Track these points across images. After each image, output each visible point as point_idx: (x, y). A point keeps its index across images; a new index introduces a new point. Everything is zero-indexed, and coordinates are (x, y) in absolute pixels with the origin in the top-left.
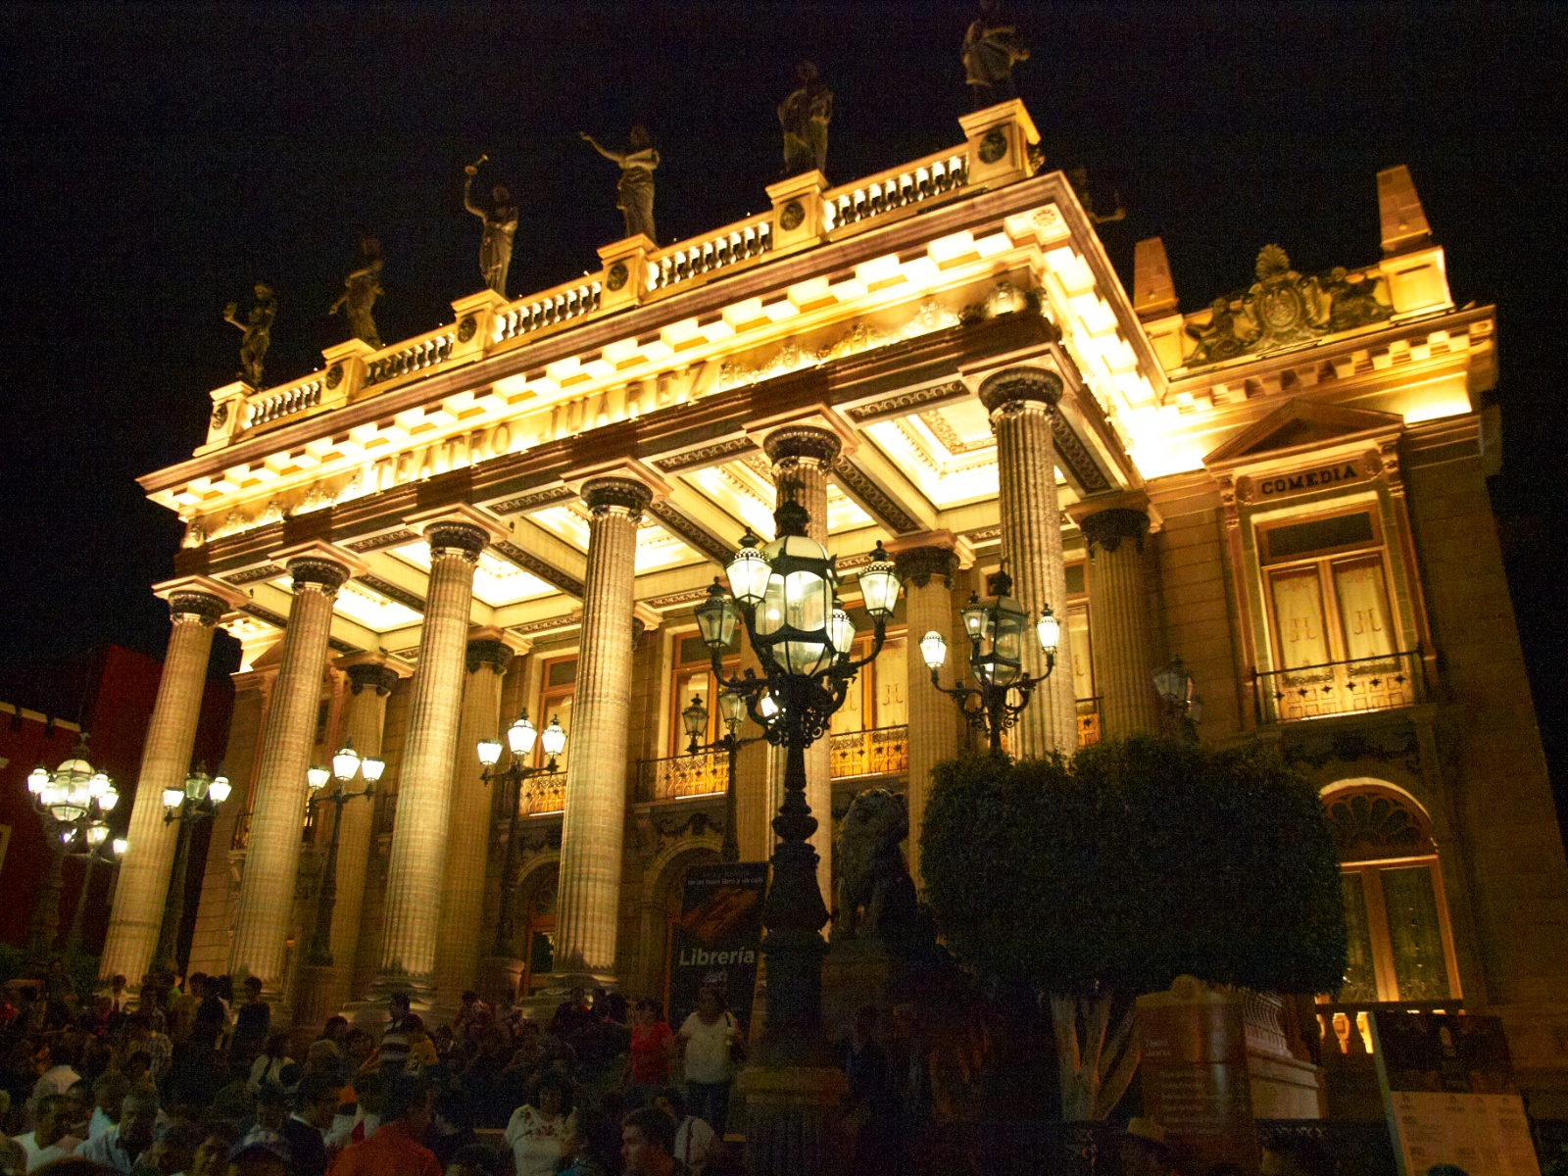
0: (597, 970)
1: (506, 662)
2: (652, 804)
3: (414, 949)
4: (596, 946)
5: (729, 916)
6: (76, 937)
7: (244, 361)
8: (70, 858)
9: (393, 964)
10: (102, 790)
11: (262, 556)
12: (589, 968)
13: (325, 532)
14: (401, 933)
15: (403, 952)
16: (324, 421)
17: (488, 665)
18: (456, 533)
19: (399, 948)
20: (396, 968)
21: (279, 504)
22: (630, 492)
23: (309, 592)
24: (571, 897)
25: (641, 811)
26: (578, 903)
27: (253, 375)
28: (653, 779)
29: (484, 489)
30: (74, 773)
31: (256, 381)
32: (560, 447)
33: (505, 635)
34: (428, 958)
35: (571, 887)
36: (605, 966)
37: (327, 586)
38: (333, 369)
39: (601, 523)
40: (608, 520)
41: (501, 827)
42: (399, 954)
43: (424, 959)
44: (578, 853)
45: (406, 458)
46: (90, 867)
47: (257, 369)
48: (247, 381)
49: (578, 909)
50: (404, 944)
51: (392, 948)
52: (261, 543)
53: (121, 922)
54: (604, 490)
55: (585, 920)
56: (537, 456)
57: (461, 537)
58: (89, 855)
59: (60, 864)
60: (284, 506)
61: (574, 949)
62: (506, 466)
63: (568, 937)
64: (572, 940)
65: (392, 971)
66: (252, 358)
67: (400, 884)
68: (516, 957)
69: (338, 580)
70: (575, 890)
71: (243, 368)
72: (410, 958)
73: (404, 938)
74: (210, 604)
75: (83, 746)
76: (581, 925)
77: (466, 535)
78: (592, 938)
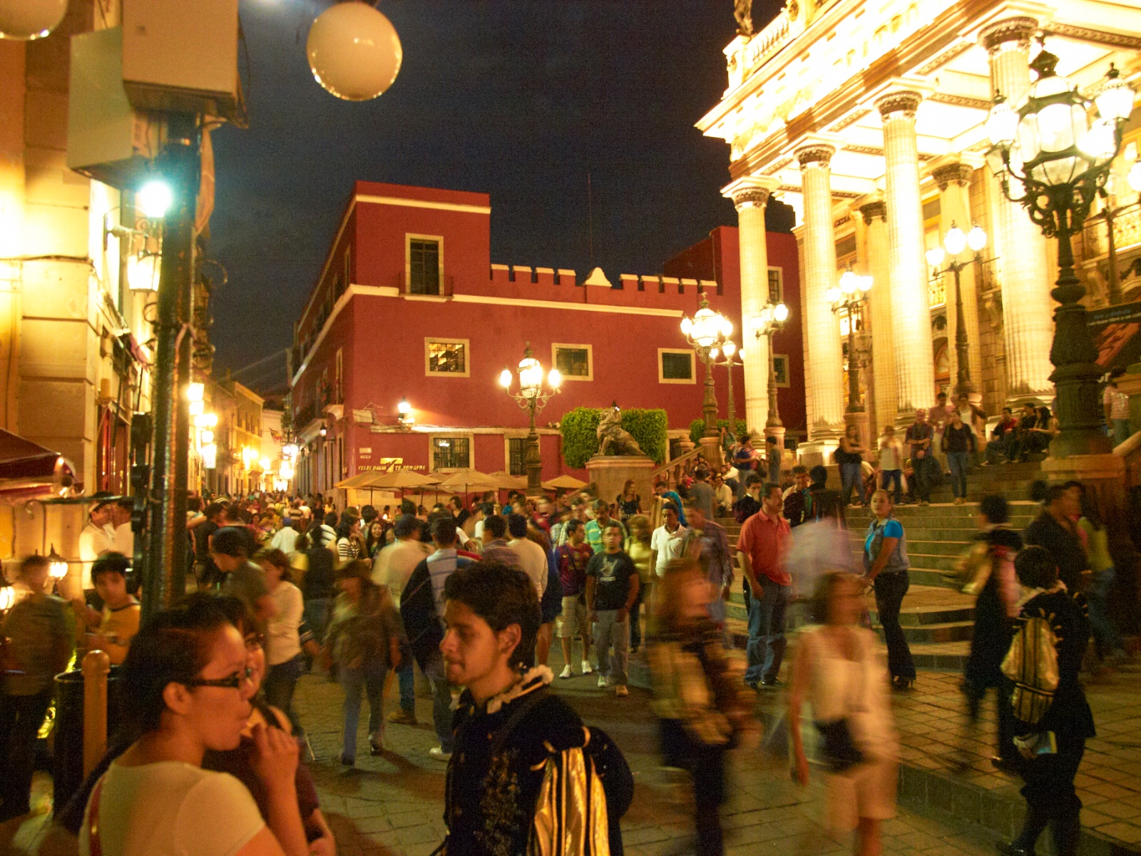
0: (1040, 393)
1: (968, 176)
2: (1097, 259)
3: (919, 393)
4: (1037, 376)
5: (1117, 345)
6: (732, 410)
7: (738, 20)
8: (717, 366)
9: (906, 405)
10: (723, 324)
11: (776, 154)
12: (1034, 392)
13: (810, 127)
14: (908, 384)
15: (911, 396)
16: (792, 49)
17: (953, 183)
18: (895, 101)
19: (908, 394)
20: (909, 407)
21: (780, 114)
22: (1017, 28)
23: (811, 170)
24: (1014, 344)
25: (1089, 266)
26: (1020, 348)
27: (746, 29)
28: (1095, 240)
29: (908, 62)
30: (704, 318)
31: (749, 32)
32: (956, 10)
33: (963, 157)
34: (929, 398)
35: (1013, 338)
36: (1047, 389)
37: (822, 162)
38: (792, 6)
39: (996, 61)
40: (1001, 58)
41: (985, 297)
42: (908, 398)
43: (926, 399)
44: (1014, 313)
45: (851, 55)
46: (730, 369)
47: (747, 22)
48: (743, 34)
49: (1020, 352)
50: (911, 392)
51: (904, 395)
52: (774, 145)
53: (752, 399)
54: (994, 34)
55: (1027, 359)
56: (940, 23)
57: (899, 102)
58: (727, 363)
59: (710, 372)
60: (783, 115)
61: (1021, 381)
62: (919, 38)
63: (1016, 373)
64: (1019, 374)
65: (906, 410)
66: (742, 16)
67: (901, 353)
68: (975, 392)
69: (828, 156)
70: (1016, 339)
71: (738, 26)
72: (916, 400)
73: (910, 387)
74: (757, 193)
75: (705, 301)
76: (1024, 363)
77: (902, 100)
78: (1034, 371)
